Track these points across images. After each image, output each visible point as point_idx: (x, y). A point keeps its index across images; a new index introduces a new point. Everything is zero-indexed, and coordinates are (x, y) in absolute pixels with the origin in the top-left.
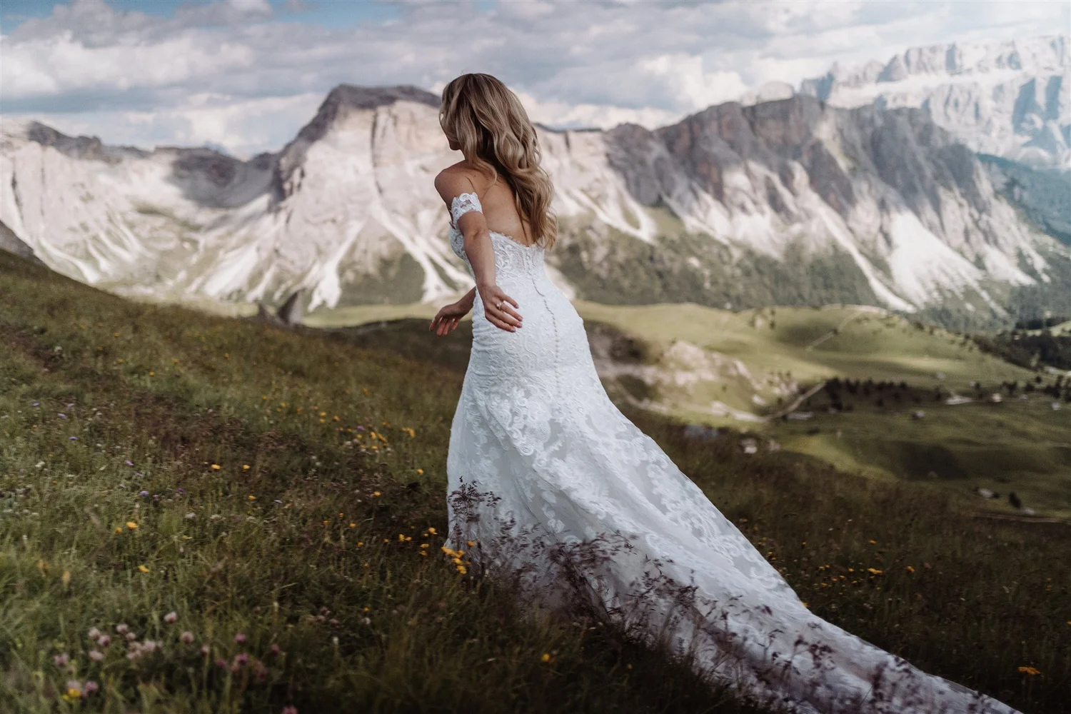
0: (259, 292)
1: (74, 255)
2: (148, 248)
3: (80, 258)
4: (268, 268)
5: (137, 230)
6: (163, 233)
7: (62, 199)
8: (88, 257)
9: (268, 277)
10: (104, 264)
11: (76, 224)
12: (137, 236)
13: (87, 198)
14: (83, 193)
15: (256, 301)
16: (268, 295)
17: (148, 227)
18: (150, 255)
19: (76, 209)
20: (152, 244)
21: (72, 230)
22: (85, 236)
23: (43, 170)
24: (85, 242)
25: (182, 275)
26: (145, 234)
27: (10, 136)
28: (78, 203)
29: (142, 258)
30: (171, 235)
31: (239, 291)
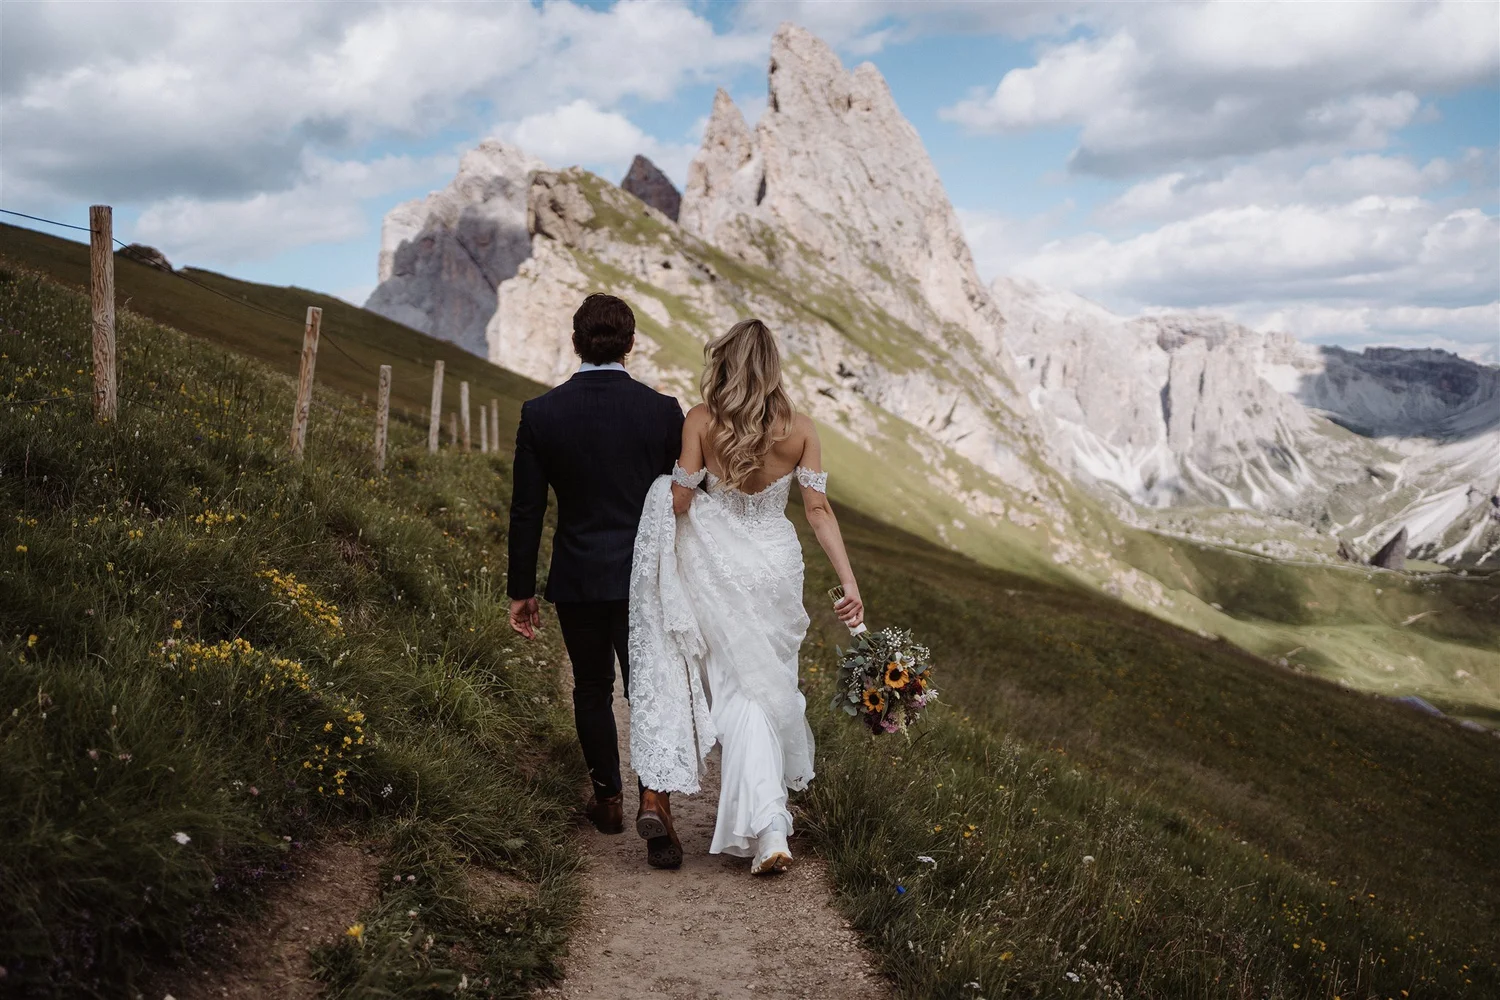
0: (1458, 551)
1: (1222, 482)
2: (1320, 479)
3: (1229, 486)
4: (1480, 520)
5: (1309, 456)
6: (1346, 462)
7: (1220, 411)
8: (1239, 485)
9: (1477, 531)
10: (1257, 496)
11: (1232, 443)
12: (1310, 462)
13: (1253, 411)
14: (1249, 404)
15: (1449, 562)
16: (1470, 556)
17: (1327, 452)
18: (1322, 489)
19: (1237, 424)
20: (1326, 474)
21: (1228, 449)
22: (1241, 458)
23: (1202, 375)
24: (1240, 466)
25: (1358, 519)
26: (1320, 461)
27: (1184, 333)
28: (1240, 417)
29: (1309, 491)
30: (1356, 465)
31: (1431, 546)
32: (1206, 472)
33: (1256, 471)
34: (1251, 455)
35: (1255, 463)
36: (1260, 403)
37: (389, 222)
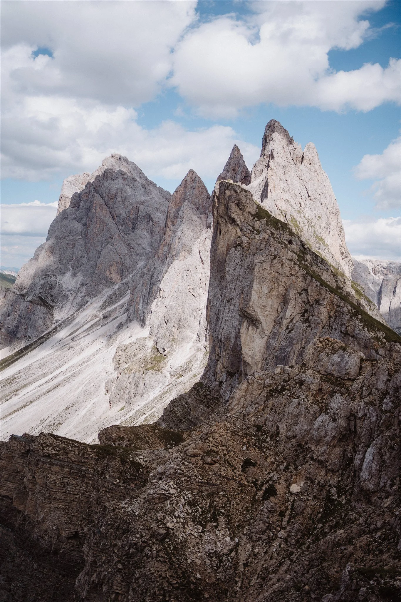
37: (66, 183)
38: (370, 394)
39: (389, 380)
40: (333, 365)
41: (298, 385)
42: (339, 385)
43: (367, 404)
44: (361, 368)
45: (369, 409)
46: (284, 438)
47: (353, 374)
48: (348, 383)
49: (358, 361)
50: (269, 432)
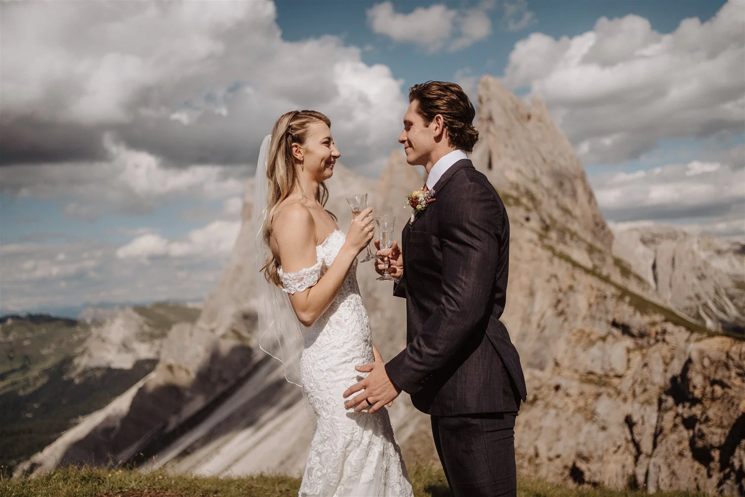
32: (679, 310)
33: (707, 311)
34: (703, 301)
35: (705, 305)
36: (705, 273)
38: (645, 390)
39: (666, 371)
40: (593, 361)
41: (553, 392)
42: (605, 384)
43: (643, 404)
44: (629, 360)
45: (645, 410)
46: (545, 460)
47: (620, 369)
48: (616, 381)
49: (624, 352)
50: (525, 454)
